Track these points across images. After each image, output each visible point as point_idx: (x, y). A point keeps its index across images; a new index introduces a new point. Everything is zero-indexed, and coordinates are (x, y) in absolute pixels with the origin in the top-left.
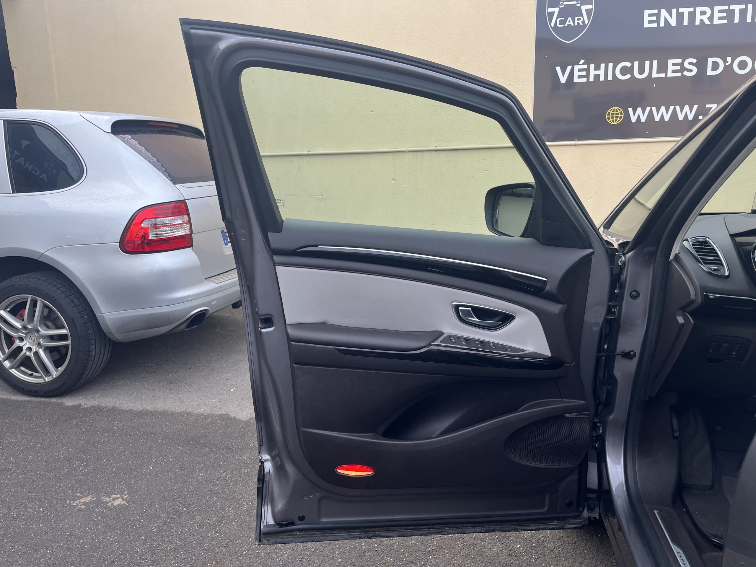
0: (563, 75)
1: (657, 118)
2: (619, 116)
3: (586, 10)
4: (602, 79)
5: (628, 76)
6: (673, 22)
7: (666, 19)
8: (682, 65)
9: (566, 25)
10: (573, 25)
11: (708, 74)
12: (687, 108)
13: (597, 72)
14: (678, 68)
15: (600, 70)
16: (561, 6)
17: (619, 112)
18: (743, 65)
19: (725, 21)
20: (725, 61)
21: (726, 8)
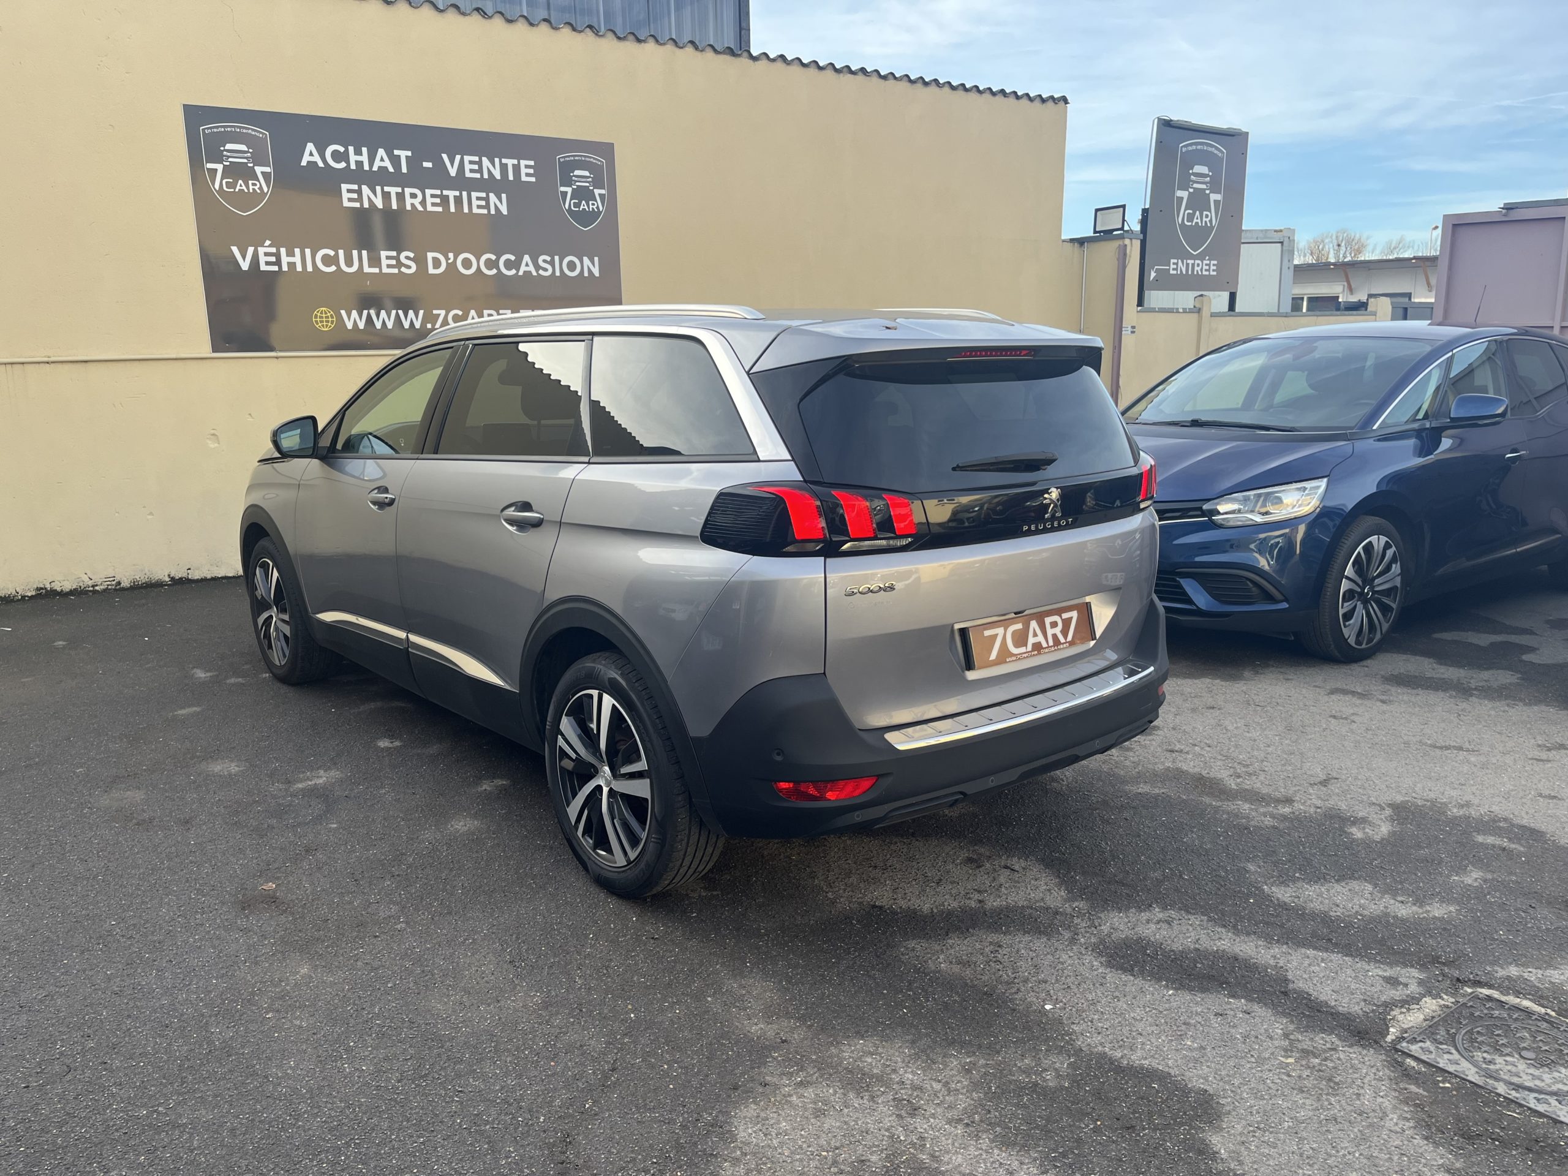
0: (244, 260)
1: (378, 325)
2: (330, 319)
3: (262, 172)
4: (299, 268)
5: (333, 268)
6: (380, 205)
7: (369, 198)
8: (397, 258)
9: (237, 190)
10: (246, 191)
11: (430, 272)
12: (411, 313)
13: (291, 259)
14: (394, 262)
15: (294, 256)
16: (225, 163)
17: (329, 314)
18: (467, 264)
19: (440, 209)
20: (447, 259)
21: (438, 192)
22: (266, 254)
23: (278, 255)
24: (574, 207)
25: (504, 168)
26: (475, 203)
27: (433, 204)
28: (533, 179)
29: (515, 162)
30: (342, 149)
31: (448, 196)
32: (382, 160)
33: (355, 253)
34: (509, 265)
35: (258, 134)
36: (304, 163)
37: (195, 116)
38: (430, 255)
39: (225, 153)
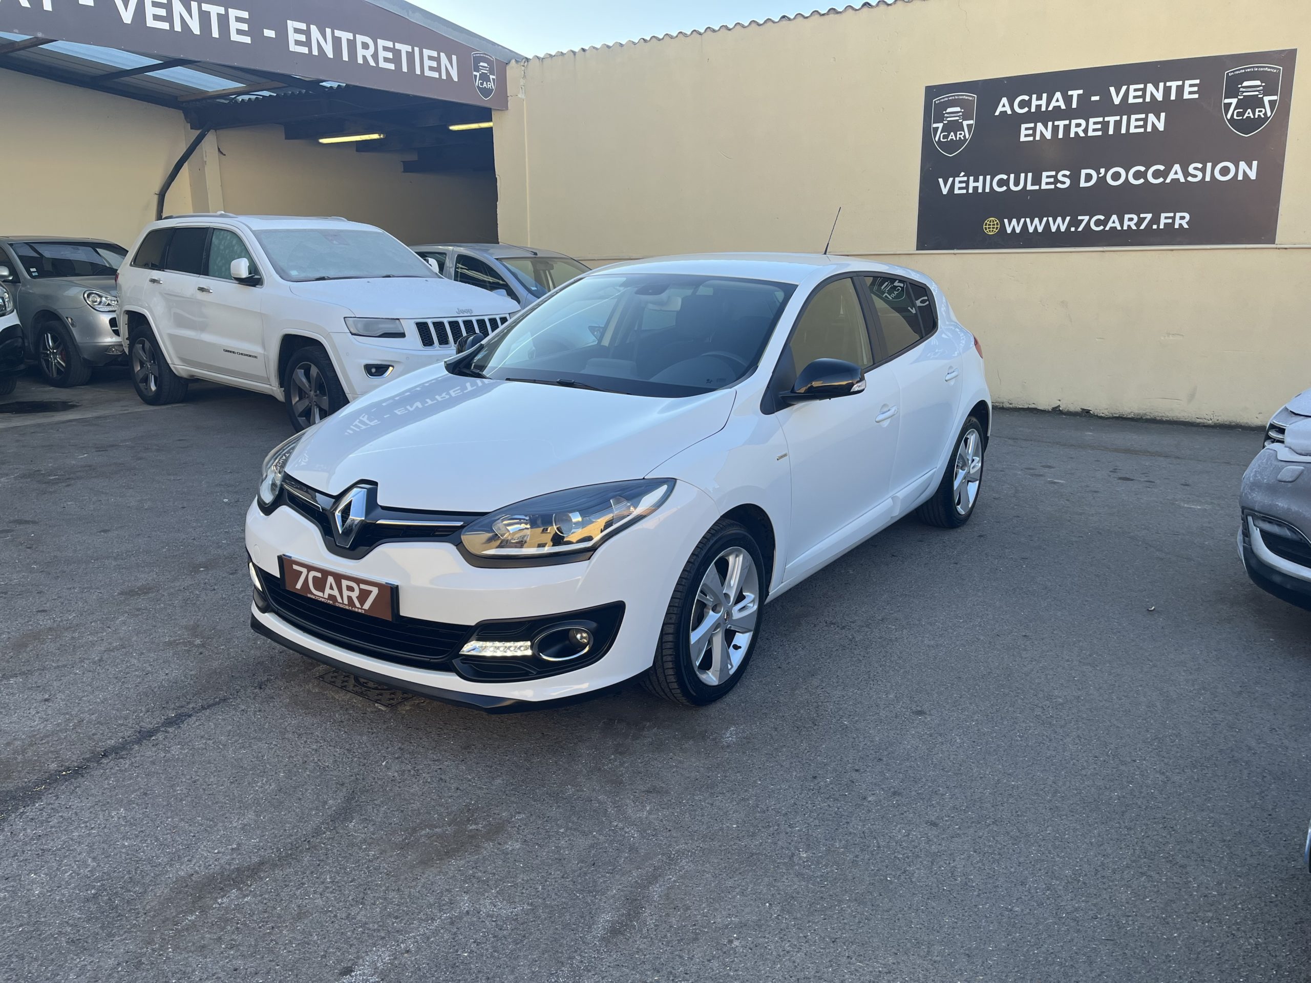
0: (945, 186)
1: (1031, 229)
2: (996, 226)
3: (967, 125)
4: (980, 190)
5: (1005, 188)
6: (1048, 135)
7: (1041, 132)
8: (1055, 177)
9: (949, 140)
10: (955, 139)
11: (1081, 186)
12: (1059, 219)
13: (976, 184)
14: (1052, 180)
15: (978, 182)
16: (945, 122)
17: (995, 223)
18: (1116, 176)
19: (1100, 133)
20: (1098, 173)
21: (1101, 119)
22: (960, 182)
23: (967, 182)
24: (1237, 116)
25: (1167, 90)
26: (1133, 125)
27: (1094, 130)
28: (1196, 96)
29: (1180, 83)
30: (1026, 98)
31: (1109, 122)
32: (1057, 101)
33: (1023, 175)
34: (1156, 174)
35: (969, 98)
36: (997, 113)
37: (932, 92)
38: (1084, 172)
39: (946, 115)
